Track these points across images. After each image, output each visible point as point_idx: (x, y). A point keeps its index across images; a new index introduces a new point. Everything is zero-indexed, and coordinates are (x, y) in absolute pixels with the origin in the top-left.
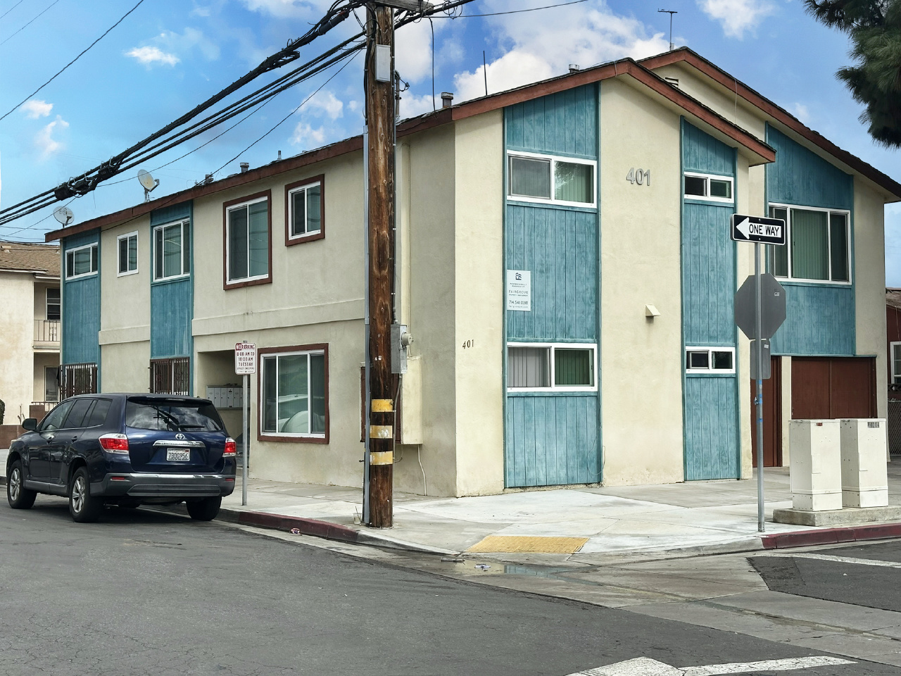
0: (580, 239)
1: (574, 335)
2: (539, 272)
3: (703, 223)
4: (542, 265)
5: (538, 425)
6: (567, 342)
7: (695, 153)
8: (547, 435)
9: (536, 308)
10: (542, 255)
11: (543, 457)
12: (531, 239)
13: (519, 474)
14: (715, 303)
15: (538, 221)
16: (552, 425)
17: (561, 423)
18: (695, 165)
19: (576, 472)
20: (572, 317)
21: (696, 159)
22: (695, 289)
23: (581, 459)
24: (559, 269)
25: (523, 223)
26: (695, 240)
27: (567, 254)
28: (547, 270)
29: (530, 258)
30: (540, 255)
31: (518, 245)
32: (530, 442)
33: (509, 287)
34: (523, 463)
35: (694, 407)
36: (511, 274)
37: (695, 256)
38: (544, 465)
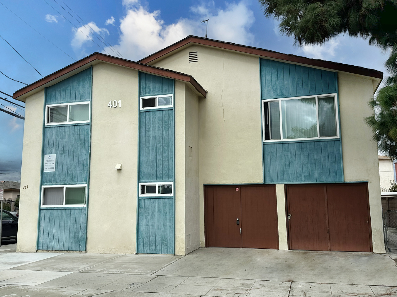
0: (82, 137)
1: (77, 181)
2: (60, 154)
3: (154, 120)
4: (62, 151)
5: (56, 222)
6: (72, 184)
7: (149, 86)
8: (60, 227)
9: (58, 170)
10: (62, 147)
11: (57, 237)
12: (57, 141)
13: (45, 244)
14: (161, 159)
15: (61, 132)
16: (63, 223)
17: (67, 222)
18: (149, 93)
19: (73, 245)
20: (76, 173)
21: (150, 90)
22: (148, 154)
23: (76, 239)
24: (71, 152)
25: (53, 134)
26: (148, 129)
27: (75, 145)
28: (64, 153)
29: (56, 149)
30: (61, 147)
31: (51, 144)
32: (51, 230)
33: (45, 162)
34: (47, 239)
35: (145, 214)
36: (46, 156)
37: (148, 137)
38: (57, 241)
